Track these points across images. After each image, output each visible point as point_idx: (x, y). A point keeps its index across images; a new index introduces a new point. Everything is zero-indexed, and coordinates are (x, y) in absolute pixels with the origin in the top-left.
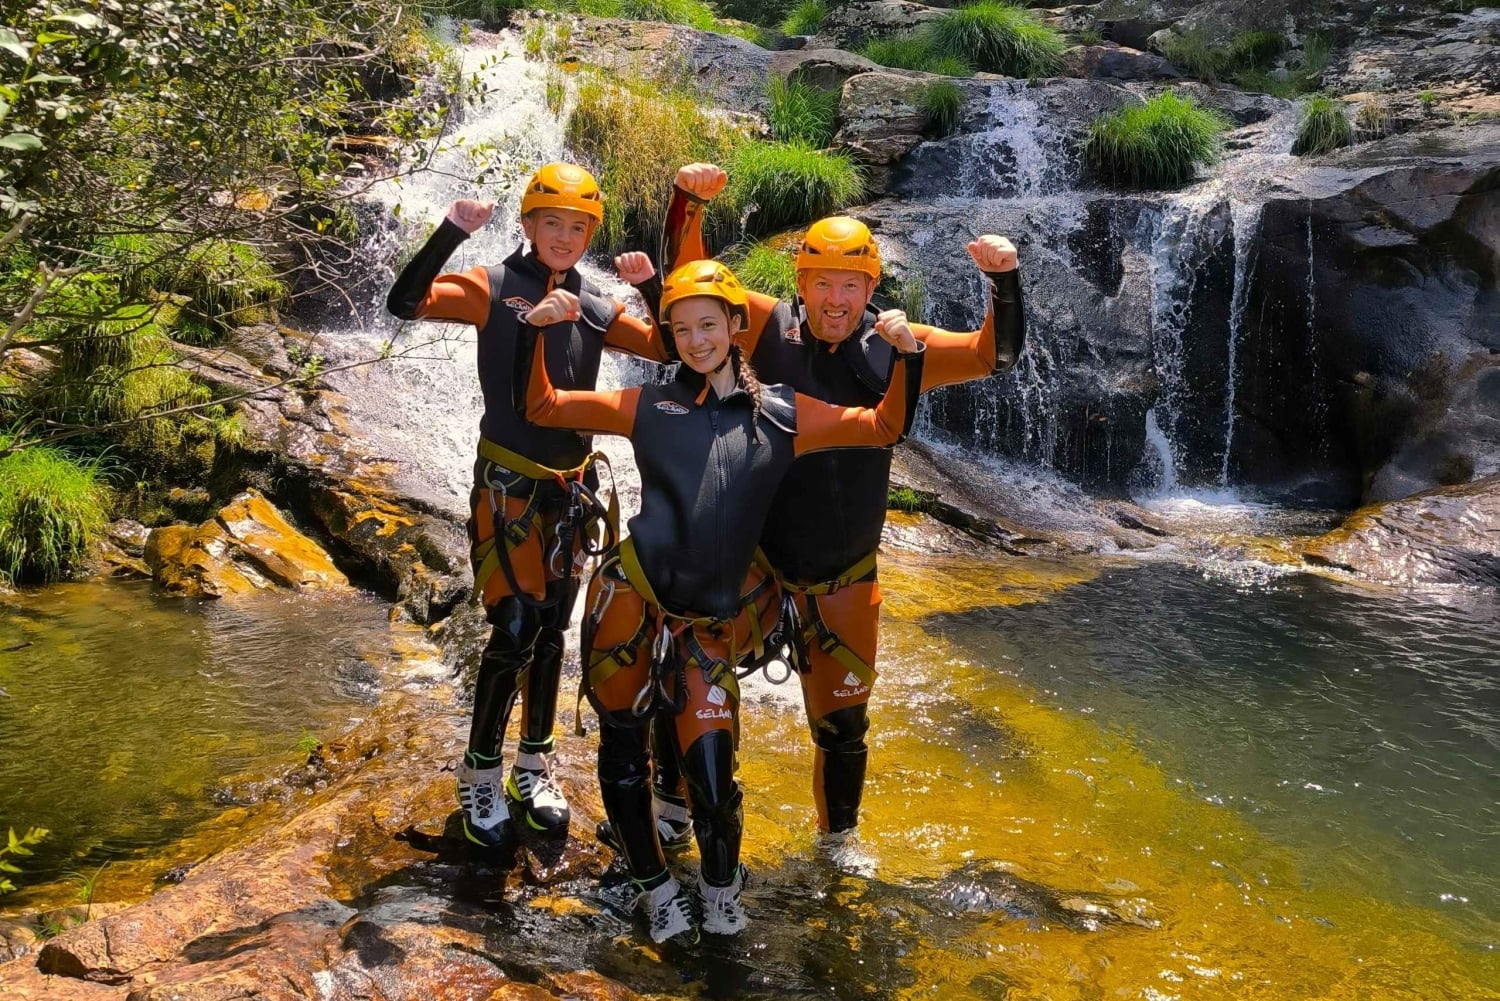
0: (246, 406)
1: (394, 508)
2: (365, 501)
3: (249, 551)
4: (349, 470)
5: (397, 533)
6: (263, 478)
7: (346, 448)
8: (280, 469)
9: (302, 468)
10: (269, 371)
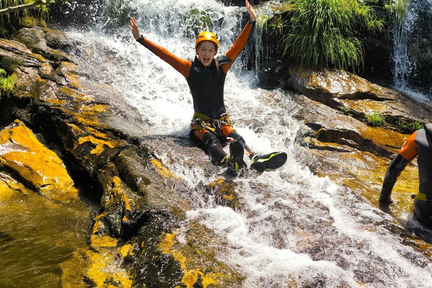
0: (18, 70)
1: (103, 135)
2: (84, 130)
3: (7, 164)
4: (76, 109)
5: (104, 153)
6: (24, 113)
7: (74, 96)
8: (35, 108)
9: (48, 107)
10: (36, 51)
